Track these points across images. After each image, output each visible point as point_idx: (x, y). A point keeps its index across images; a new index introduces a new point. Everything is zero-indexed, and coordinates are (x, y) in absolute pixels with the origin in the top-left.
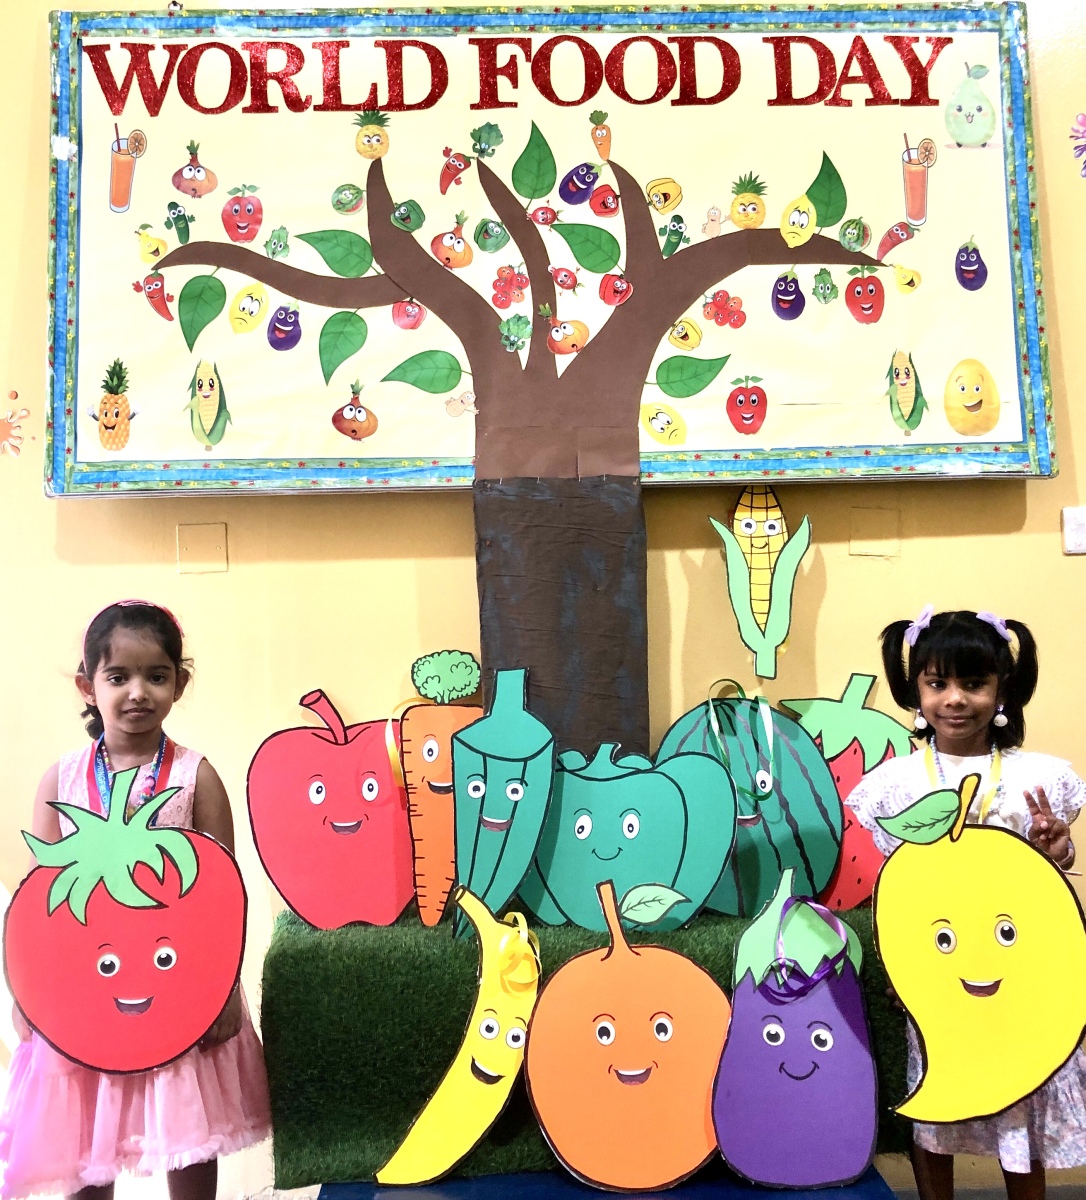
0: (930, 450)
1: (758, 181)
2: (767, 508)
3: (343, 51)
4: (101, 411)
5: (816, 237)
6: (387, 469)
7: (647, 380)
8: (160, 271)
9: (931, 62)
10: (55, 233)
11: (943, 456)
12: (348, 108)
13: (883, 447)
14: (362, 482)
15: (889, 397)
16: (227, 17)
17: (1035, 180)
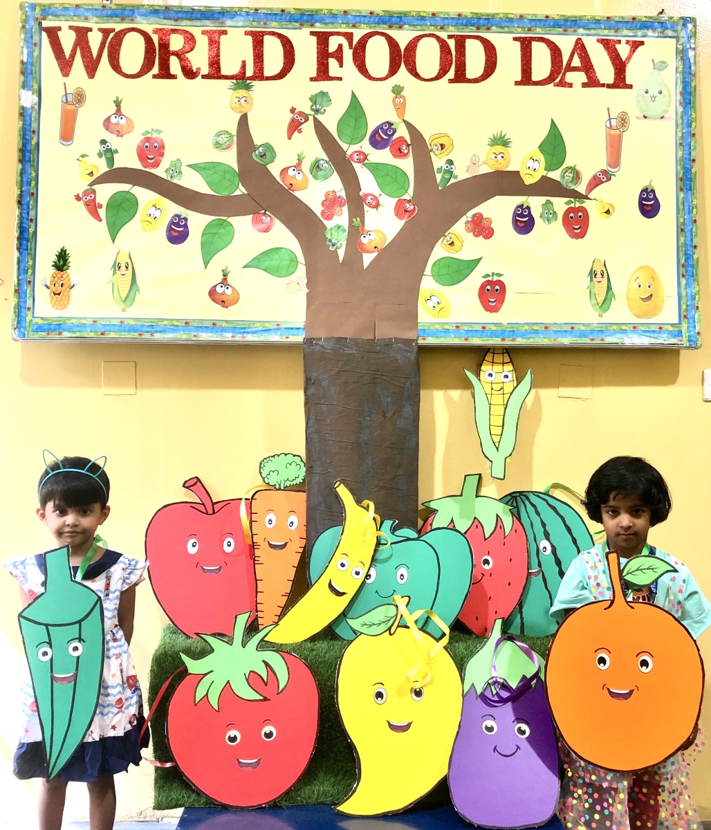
0: (615, 327)
1: (506, 138)
2: (503, 363)
3: (223, 37)
4: (51, 282)
5: (544, 179)
6: (245, 328)
7: (425, 273)
8: (94, 187)
9: (629, 58)
10: (21, 158)
11: (624, 332)
12: (226, 77)
13: (583, 324)
14: (228, 337)
15: (589, 290)
16: (143, 10)
17: (695, 143)
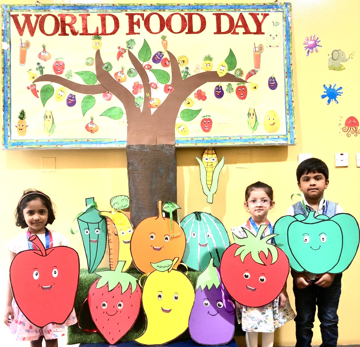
1: (211, 57)
2: (212, 154)
3: (88, 17)
4: (18, 124)
5: (228, 74)
6: (101, 142)
7: (177, 116)
8: (35, 83)
9: (263, 21)
10: (3, 72)
11: (263, 139)
12: (90, 34)
13: (246, 136)
14: (94, 146)
15: (248, 122)
16: (53, 6)
17: (292, 57)
